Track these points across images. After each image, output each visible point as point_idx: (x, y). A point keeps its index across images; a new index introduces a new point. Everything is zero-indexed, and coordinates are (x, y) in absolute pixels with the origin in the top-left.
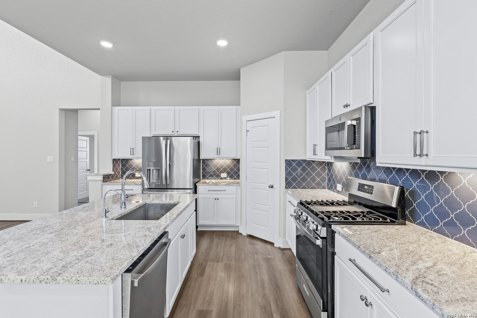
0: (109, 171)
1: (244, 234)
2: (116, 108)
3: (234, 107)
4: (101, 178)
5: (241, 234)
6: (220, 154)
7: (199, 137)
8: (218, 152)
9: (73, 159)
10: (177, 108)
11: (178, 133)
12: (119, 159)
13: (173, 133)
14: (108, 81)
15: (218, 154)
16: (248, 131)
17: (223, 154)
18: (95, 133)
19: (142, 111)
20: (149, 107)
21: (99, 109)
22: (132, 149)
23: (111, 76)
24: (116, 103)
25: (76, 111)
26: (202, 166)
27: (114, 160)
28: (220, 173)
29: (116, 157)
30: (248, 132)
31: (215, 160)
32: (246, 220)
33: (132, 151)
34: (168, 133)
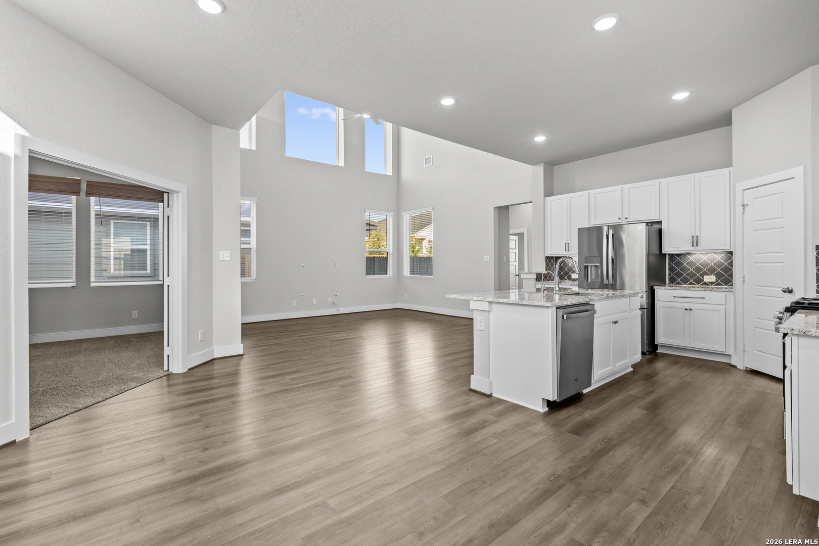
0: (542, 270)
1: (741, 366)
2: (549, 199)
3: (726, 171)
4: (534, 276)
5: (735, 367)
6: (697, 246)
7: (660, 222)
8: (695, 241)
9: (505, 258)
10: (626, 187)
11: (627, 220)
12: (552, 257)
13: (620, 221)
14: (540, 169)
15: (695, 244)
16: (746, 206)
17: (703, 245)
18: (524, 230)
19: (578, 199)
20: (587, 192)
21: (531, 202)
22: (567, 245)
23: (543, 164)
24: (549, 193)
25: (507, 208)
26: (669, 265)
27: (547, 258)
28: (702, 275)
29: (549, 254)
30: (746, 208)
31: (692, 255)
32: (743, 346)
33: (567, 247)
34: (614, 220)
